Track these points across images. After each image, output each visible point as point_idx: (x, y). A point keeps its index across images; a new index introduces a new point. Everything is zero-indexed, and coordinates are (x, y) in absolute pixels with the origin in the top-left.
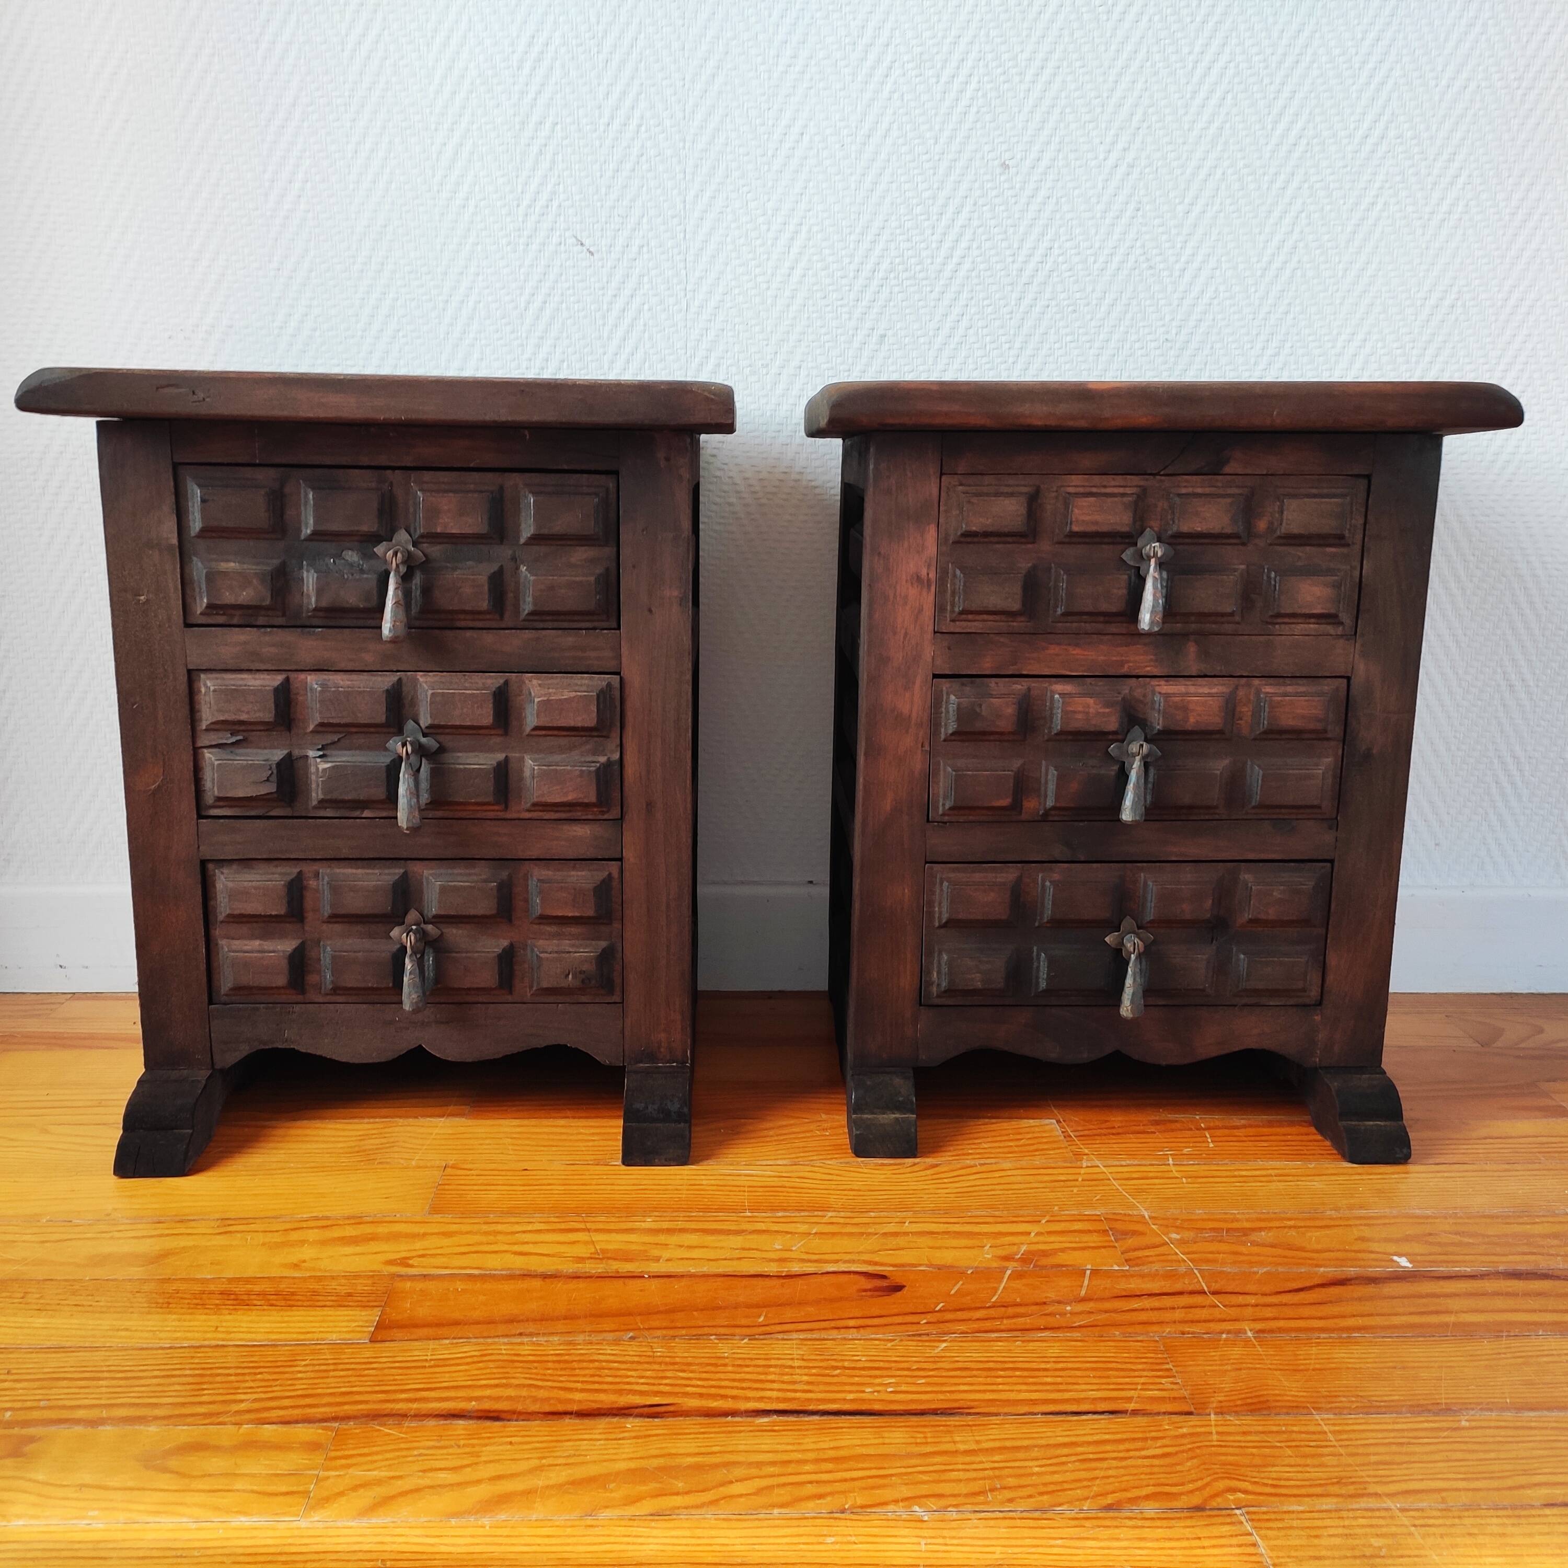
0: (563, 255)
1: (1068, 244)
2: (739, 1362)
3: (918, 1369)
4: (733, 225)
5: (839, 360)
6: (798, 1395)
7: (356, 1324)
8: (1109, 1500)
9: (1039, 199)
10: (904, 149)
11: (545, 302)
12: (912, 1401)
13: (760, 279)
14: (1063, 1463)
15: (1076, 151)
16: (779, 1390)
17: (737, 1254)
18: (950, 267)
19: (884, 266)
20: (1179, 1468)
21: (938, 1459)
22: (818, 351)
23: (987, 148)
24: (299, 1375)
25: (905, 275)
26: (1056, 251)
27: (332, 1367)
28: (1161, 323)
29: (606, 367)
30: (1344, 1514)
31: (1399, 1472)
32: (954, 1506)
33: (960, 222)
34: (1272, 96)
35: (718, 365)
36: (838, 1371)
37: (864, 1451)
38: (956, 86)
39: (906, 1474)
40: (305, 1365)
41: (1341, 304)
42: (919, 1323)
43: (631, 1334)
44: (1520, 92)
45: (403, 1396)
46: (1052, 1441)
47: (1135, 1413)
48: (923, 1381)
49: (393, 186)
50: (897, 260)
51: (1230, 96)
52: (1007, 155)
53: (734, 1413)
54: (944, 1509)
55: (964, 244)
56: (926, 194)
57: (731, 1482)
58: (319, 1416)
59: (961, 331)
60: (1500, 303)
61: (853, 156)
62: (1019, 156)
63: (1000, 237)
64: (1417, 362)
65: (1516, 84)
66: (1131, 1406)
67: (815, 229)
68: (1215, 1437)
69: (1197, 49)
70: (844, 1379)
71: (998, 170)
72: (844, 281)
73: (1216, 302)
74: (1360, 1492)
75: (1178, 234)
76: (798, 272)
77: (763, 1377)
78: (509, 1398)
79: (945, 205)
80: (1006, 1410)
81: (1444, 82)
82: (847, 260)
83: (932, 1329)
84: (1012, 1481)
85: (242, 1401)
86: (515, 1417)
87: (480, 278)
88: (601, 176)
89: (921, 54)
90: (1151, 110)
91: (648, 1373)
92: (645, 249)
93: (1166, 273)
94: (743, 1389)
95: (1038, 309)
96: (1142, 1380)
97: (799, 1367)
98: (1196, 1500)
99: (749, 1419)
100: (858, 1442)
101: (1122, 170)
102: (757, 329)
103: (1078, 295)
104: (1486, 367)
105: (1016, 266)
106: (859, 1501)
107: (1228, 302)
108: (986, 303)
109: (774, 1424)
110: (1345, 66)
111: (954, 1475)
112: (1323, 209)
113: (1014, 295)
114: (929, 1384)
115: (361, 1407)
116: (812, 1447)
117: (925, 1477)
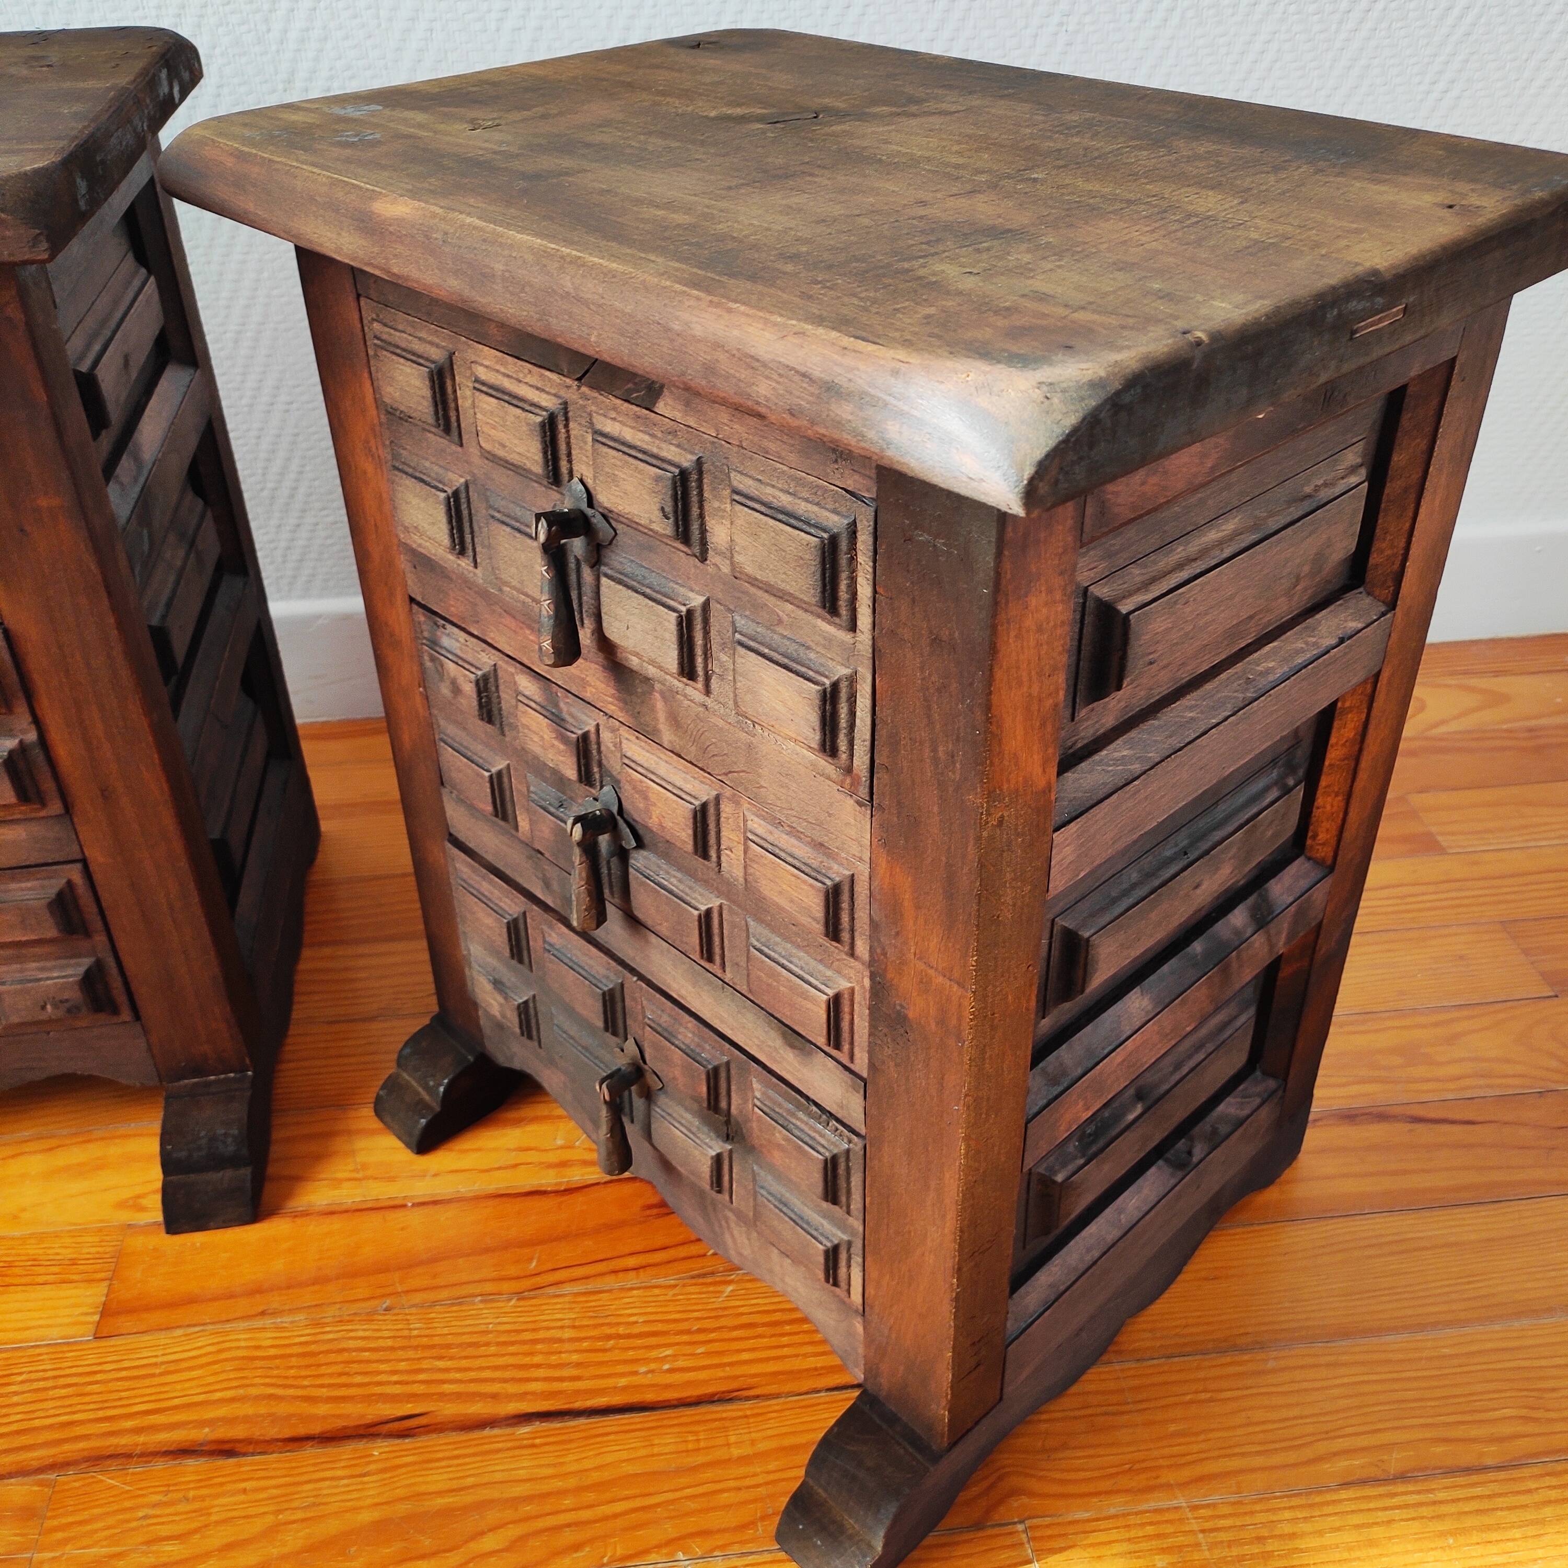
2: (503, 1338)
3: (700, 1331)
6: (565, 1385)
7: (80, 1310)
12: (689, 1383)
16: (546, 1379)
17: (512, 1158)
21: (707, 1475)
24: (15, 1399)
27: (50, 1384)
30: (1132, 1520)
31: (1195, 1448)
32: (721, 1548)
36: (611, 1343)
37: (630, 1469)
39: (673, 1502)
40: (22, 1382)
42: (704, 1255)
43: (388, 1303)
45: (129, 1424)
48: (701, 1350)
53: (493, 1423)
54: (709, 1554)
57: (482, 1533)
58: (35, 1464)
70: (616, 1355)
74: (1152, 1482)
77: (527, 1360)
78: (246, 1419)
80: (788, 1388)
86: (251, 1449)
91: (402, 1365)
94: (505, 1381)
97: (571, 1340)
98: (978, 1514)
99: (509, 1430)
100: (624, 1455)
106: (619, 1552)
109: (536, 1434)
111: (723, 1498)
114: (707, 1354)
115: (82, 1445)
116: (574, 1467)
117: (692, 1505)
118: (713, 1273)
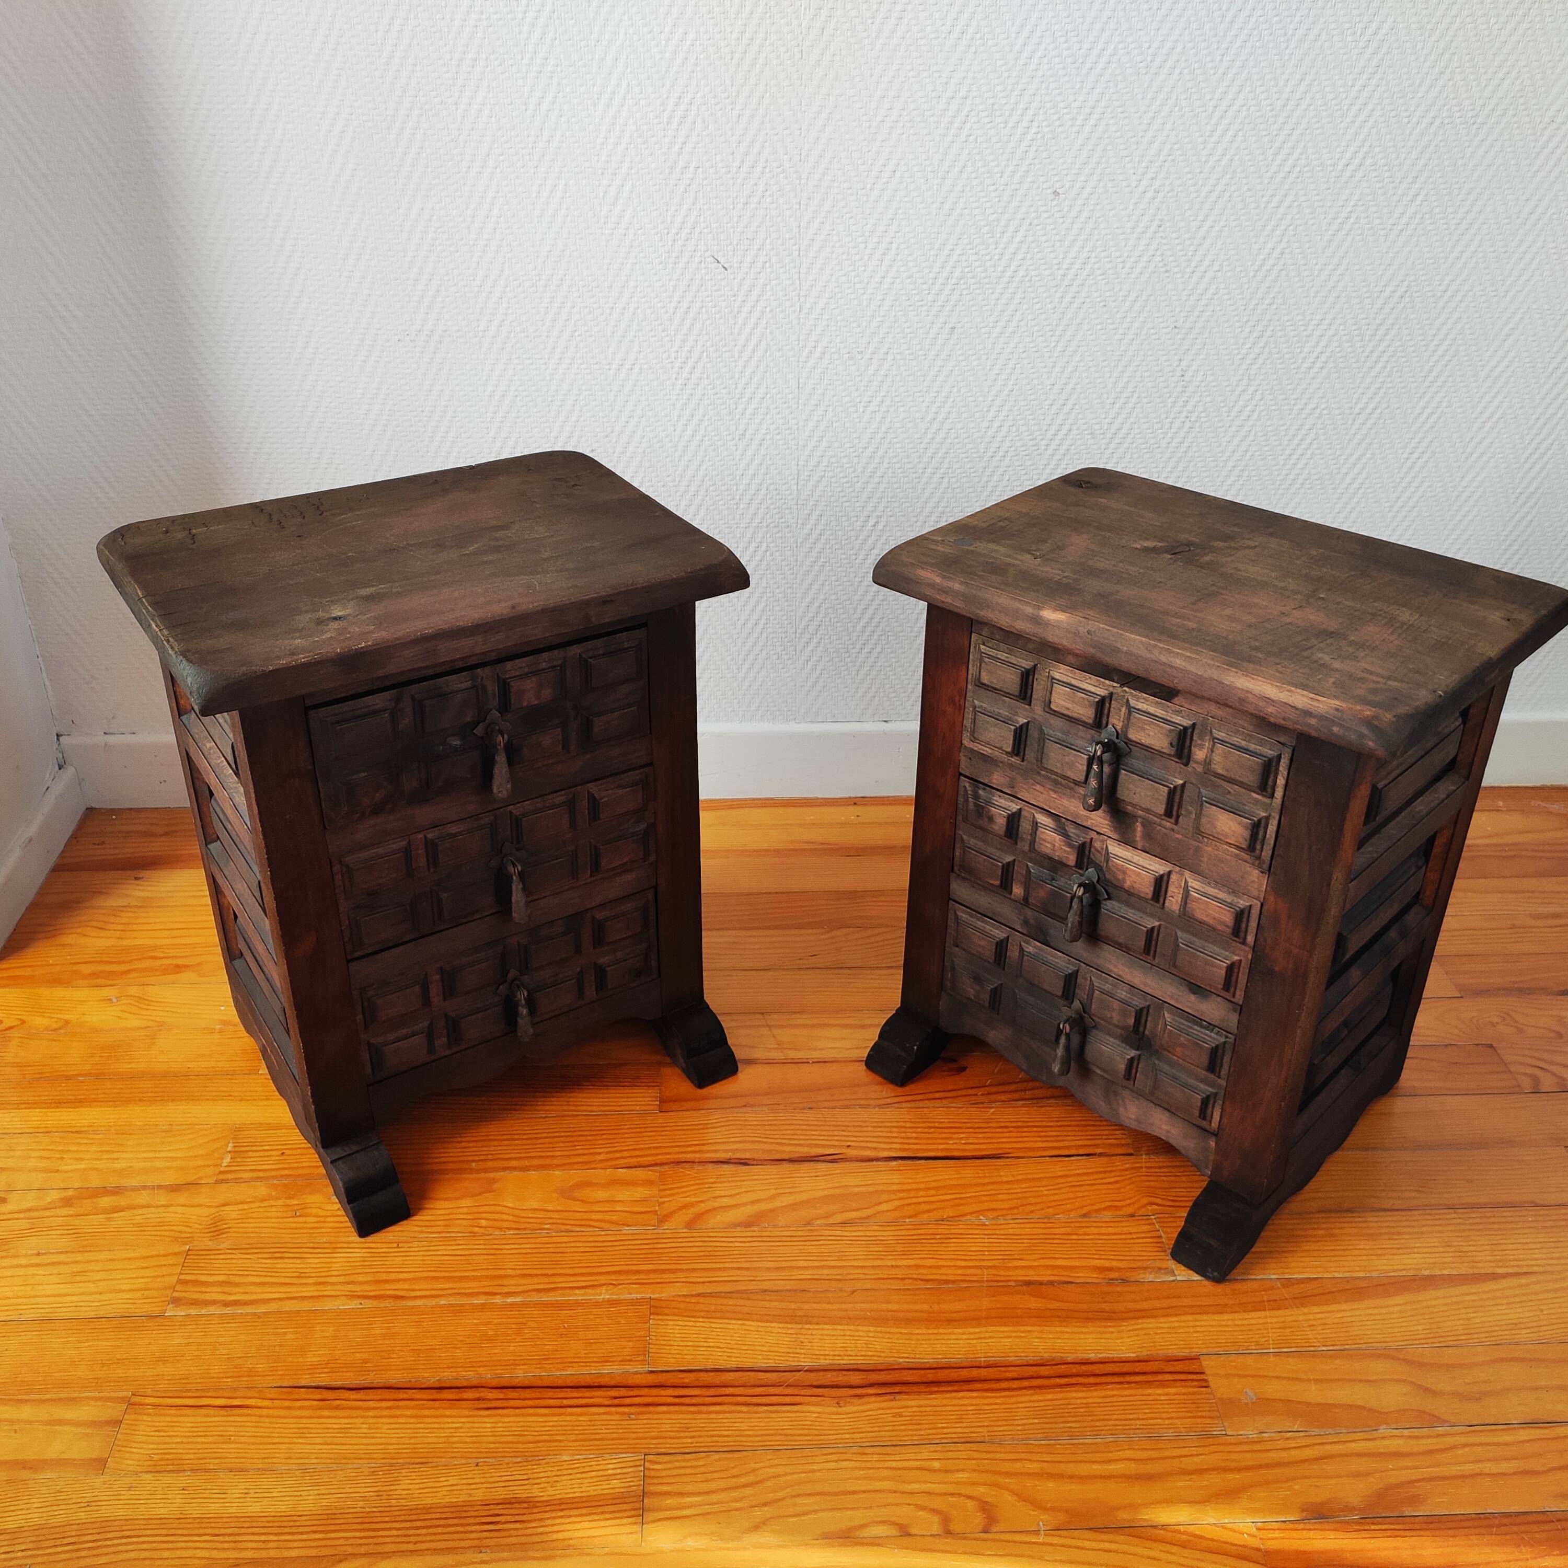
0: (703, 271)
1: (1103, 254)
2: (875, 1124)
3: (978, 1128)
4: (838, 244)
5: (918, 347)
6: (912, 1146)
7: (648, 1099)
8: (1084, 1211)
9: (1082, 219)
10: (976, 182)
11: (689, 308)
12: (976, 1150)
13: (857, 286)
14: (1060, 1189)
15: (1113, 180)
16: (901, 1143)
18: (1009, 274)
19: (957, 274)
20: (1123, 1190)
21: (991, 1187)
22: (902, 341)
23: (1042, 179)
25: (973, 281)
26: (1093, 260)
27: (643, 1130)
28: (1171, 314)
29: (737, 355)
32: (1002, 1216)
33: (1018, 239)
34: (1275, 133)
35: (824, 353)
36: (932, 1130)
37: (952, 1182)
38: (1020, 130)
39: (975, 1196)
40: (627, 1129)
41: (1314, 297)
42: (977, 1095)
43: (810, 1105)
44: (1475, 126)
45: (689, 1149)
46: (1054, 1175)
47: (1101, 1155)
48: (981, 1136)
49: (569, 218)
50: (966, 270)
51: (1240, 133)
52: (1058, 185)
53: (877, 1159)
54: (997, 1218)
55: (1020, 256)
56: (991, 218)
57: (881, 1203)
58: (647, 1163)
59: (1014, 323)
60: (1439, 294)
61: (935, 188)
62: (1067, 185)
63: (1049, 250)
64: (1370, 341)
65: (1473, 120)
66: (1099, 1151)
67: (902, 246)
68: (1144, 1170)
69: (1217, 96)
70: (936, 1135)
71: (1051, 197)
72: (925, 287)
73: (1216, 297)
75: (1190, 245)
76: (888, 280)
77: (889, 1135)
78: (749, 1150)
79: (1006, 226)
80: (1028, 1154)
81: (1415, 120)
82: (926, 270)
83: (985, 1099)
84: (1032, 1200)
85: (600, 1153)
86: (755, 1163)
87: (638, 289)
88: (734, 208)
89: (993, 104)
90: (1176, 147)
91: (824, 1133)
92: (768, 264)
93: (1178, 275)
94: (880, 1142)
95: (1076, 305)
96: (1106, 1132)
97: (911, 1127)
98: (1130, 1210)
99: (886, 1163)
100: (948, 1177)
101: (1149, 195)
102: (855, 324)
103: (1108, 294)
104: (1423, 343)
105: (1061, 272)
106: (951, 1214)
107: (1226, 297)
108: (1035, 301)
109: (900, 1166)
110: (1336, 108)
111: (1001, 1197)
112: (1306, 224)
113: (1058, 295)
114: (984, 1138)
115: (668, 1156)
116: (922, 1180)
117: (984, 1198)
118: (982, 1103)
